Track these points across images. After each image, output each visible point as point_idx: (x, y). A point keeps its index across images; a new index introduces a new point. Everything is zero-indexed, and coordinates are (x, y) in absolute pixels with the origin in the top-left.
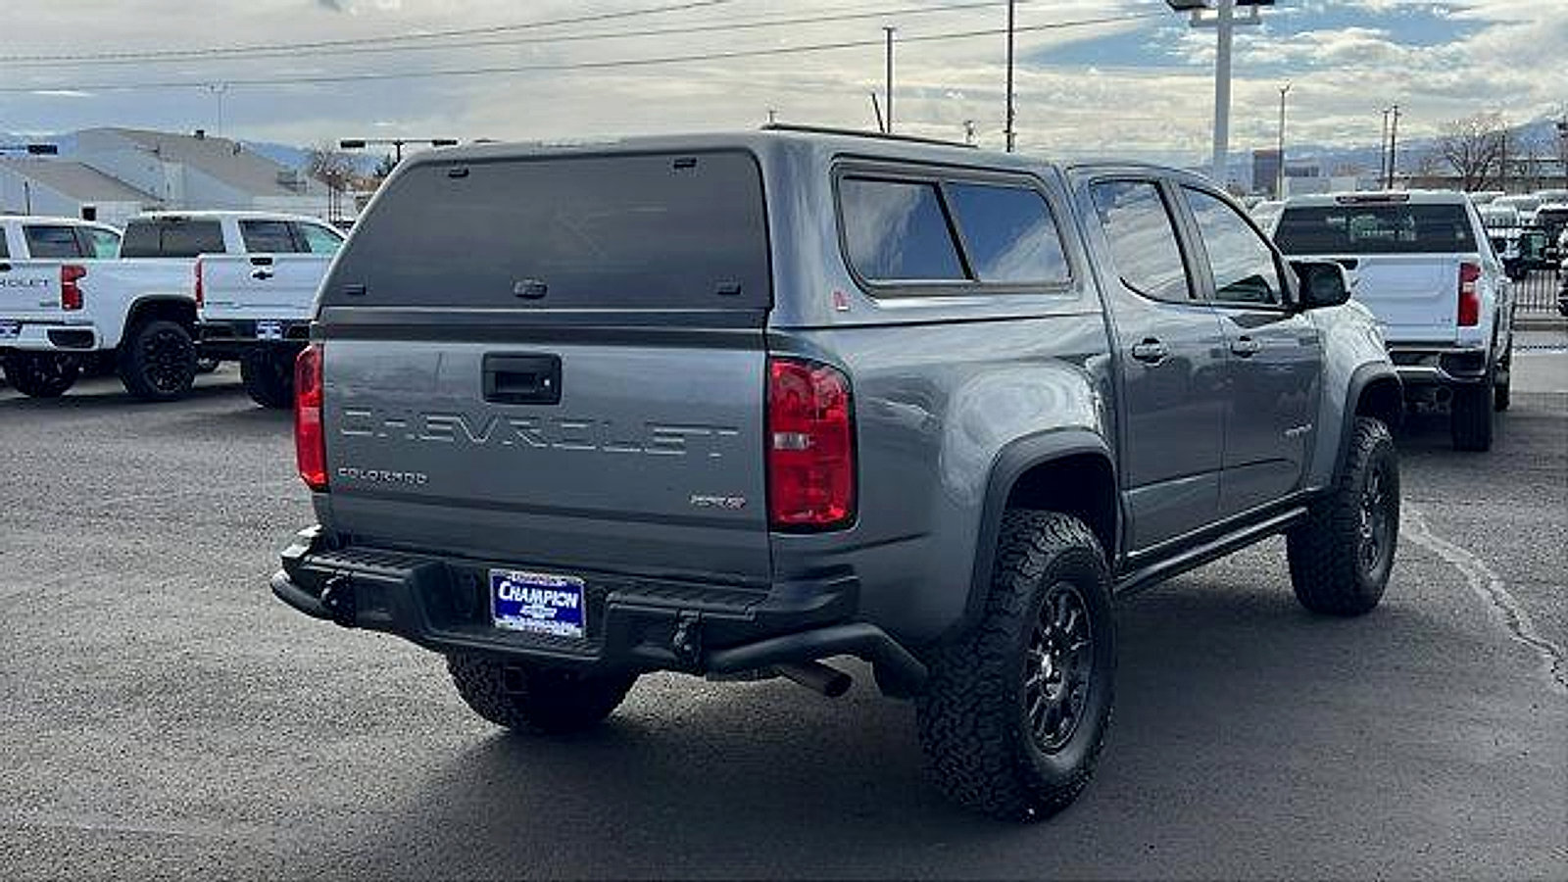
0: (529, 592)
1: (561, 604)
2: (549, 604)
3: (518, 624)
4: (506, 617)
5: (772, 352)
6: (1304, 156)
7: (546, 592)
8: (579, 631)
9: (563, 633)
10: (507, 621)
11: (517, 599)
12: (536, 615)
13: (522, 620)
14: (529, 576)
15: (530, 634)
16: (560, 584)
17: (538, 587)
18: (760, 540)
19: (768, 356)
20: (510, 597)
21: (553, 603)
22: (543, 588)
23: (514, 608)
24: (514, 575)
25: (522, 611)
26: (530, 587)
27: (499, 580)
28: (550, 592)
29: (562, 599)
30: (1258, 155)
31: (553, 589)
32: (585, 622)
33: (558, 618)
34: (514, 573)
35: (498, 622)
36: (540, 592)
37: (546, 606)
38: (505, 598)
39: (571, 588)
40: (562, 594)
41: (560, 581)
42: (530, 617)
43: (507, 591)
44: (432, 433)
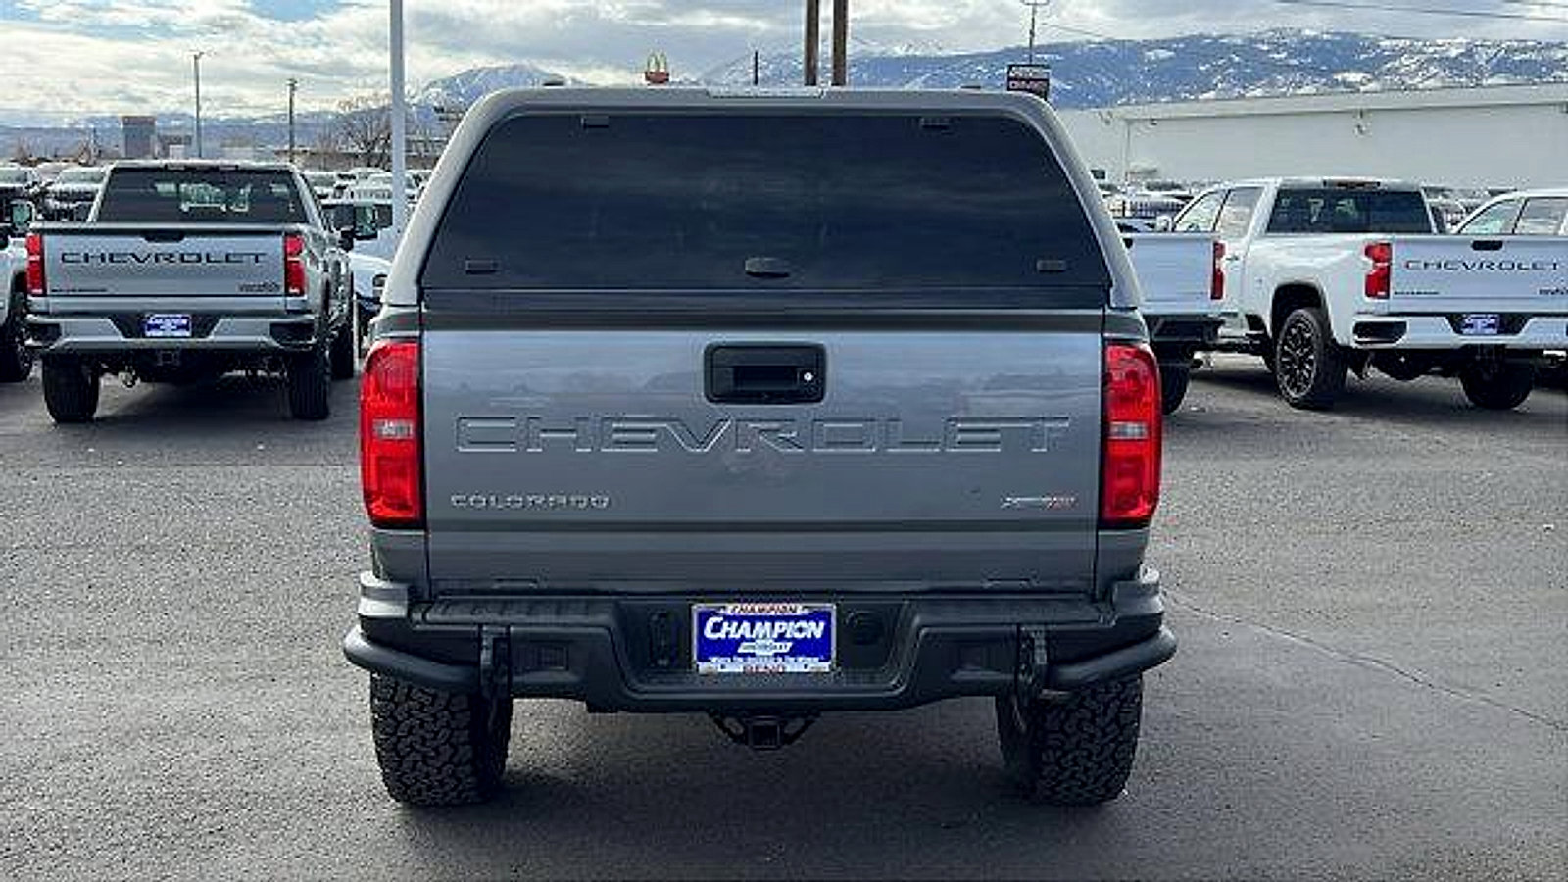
0: (752, 627)
1: (798, 635)
2: (781, 637)
3: (735, 666)
4: (714, 659)
5: (1107, 335)
6: (175, 123)
7: (777, 624)
8: (825, 666)
9: (803, 670)
10: (716, 664)
11: (731, 636)
12: (758, 652)
13: (740, 659)
14: (754, 608)
15: (752, 674)
16: (799, 613)
17: (763, 619)
18: (1085, 540)
19: (1104, 340)
20: (722, 635)
21: (788, 636)
22: (773, 620)
23: (728, 648)
24: (730, 609)
25: (740, 650)
26: (752, 621)
27: (704, 617)
28: (784, 624)
29: (800, 630)
30: (129, 121)
31: (787, 619)
32: (834, 654)
33: (793, 653)
34: (730, 606)
35: (703, 667)
36: (768, 625)
37: (776, 640)
38: (716, 636)
39: (815, 617)
40: (803, 624)
41: (800, 610)
42: (753, 655)
43: (717, 628)
44: (618, 442)
